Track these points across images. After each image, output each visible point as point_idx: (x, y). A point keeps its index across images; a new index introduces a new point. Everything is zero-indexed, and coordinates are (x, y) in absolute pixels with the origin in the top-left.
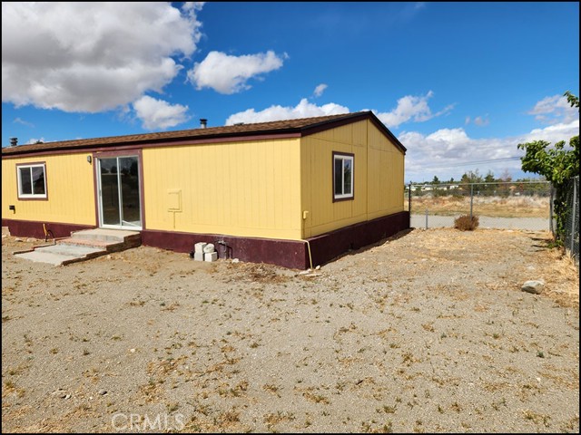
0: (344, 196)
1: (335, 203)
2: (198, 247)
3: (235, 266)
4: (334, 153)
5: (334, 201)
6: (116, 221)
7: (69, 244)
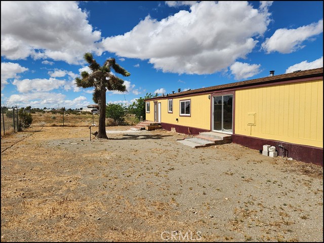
2: (265, 147)
3: (290, 162)
6: (220, 129)
7: (198, 138)
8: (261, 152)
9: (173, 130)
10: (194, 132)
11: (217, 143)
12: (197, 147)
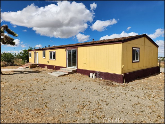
0: (136, 61)
1: (133, 63)
2: (91, 74)
3: (101, 80)
4: (133, 48)
5: (133, 62)
6: (71, 66)
7: (60, 71)
8: (89, 76)
9: (46, 68)
10: (58, 68)
11: (69, 73)
12: (59, 76)
